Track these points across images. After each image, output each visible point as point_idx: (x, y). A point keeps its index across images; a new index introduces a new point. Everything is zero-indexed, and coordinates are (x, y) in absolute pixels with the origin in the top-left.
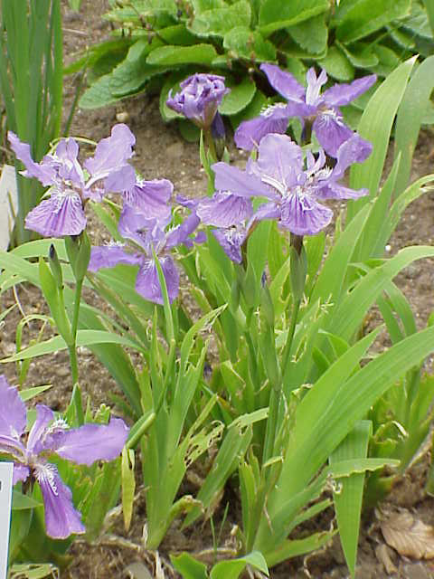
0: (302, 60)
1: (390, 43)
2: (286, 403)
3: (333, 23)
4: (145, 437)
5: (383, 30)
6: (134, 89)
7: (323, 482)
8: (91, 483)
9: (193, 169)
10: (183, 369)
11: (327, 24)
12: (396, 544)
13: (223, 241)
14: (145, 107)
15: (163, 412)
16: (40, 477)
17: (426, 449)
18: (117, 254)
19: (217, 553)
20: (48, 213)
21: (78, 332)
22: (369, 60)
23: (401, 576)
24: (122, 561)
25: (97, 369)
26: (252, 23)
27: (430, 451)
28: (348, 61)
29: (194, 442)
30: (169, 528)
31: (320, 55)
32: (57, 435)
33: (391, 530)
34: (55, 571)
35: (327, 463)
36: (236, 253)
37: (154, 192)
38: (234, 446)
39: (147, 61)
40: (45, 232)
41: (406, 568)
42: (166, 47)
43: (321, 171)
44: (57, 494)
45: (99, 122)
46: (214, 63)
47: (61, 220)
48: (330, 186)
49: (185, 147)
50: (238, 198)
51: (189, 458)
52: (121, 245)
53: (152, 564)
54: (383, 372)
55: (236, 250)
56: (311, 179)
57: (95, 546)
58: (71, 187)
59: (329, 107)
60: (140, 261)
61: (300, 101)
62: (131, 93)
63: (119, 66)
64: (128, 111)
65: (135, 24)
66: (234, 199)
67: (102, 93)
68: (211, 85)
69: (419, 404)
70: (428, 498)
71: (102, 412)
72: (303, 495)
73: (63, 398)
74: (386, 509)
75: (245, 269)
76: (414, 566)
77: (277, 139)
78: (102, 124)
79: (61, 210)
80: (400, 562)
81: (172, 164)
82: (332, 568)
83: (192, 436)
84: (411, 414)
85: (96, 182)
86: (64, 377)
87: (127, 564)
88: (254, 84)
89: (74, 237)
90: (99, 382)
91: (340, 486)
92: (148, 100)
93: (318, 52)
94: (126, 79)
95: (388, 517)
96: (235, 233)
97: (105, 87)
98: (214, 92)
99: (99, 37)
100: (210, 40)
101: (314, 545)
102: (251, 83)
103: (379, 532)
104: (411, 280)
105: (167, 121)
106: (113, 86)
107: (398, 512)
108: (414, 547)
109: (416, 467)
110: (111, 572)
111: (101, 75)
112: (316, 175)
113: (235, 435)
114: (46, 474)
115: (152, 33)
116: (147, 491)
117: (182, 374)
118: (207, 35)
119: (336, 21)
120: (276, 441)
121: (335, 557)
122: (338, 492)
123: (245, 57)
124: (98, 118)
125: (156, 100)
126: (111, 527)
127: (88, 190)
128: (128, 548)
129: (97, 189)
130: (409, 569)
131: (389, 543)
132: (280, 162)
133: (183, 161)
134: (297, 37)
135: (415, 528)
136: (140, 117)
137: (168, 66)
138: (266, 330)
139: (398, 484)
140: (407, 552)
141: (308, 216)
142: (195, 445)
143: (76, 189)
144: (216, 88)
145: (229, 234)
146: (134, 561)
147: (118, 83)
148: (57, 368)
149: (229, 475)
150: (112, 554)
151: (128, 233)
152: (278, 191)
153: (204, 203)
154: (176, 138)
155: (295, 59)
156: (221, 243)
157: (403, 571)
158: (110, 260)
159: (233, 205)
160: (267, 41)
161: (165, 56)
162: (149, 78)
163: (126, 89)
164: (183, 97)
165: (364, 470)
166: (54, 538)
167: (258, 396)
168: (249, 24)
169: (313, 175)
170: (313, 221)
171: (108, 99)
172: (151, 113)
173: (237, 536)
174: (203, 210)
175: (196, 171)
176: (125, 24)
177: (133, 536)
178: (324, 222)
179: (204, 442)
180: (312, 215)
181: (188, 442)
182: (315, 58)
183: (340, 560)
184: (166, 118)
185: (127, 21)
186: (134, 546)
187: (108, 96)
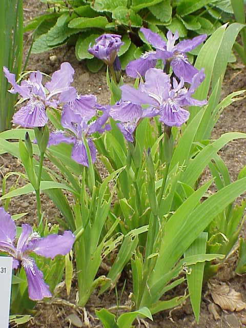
0: (157, 26)
1: (207, 16)
2: (160, 223)
3: (174, 4)
4: (77, 242)
5: (204, 8)
6: (60, 42)
7: (180, 268)
8: (49, 269)
9: (95, 88)
10: (100, 203)
11: (171, 5)
12: (220, 303)
13: (123, 130)
14: (66, 53)
15: (89, 228)
16: (25, 265)
17: (236, 248)
18: (61, 137)
19: (119, 309)
20: (26, 114)
21: (41, 182)
22: (195, 26)
23: (223, 321)
24: (64, 313)
25: (44, 203)
26: (128, 5)
27: (238, 250)
28: (184, 26)
29: (106, 245)
30: (91, 294)
31: (168, 22)
32: (34, 241)
33: (217, 295)
34: (32, 319)
35: (183, 257)
36: (130, 137)
37: (86, 101)
38: (128, 247)
39: (69, 26)
40: (24, 125)
41: (226, 317)
42: (79, 18)
43: (182, 90)
44: (35, 275)
45: (39, 61)
46: (106, 27)
47: (33, 118)
48: (186, 98)
49: (90, 76)
50: (134, 105)
51: (103, 254)
52: (63, 132)
53: (82, 315)
54: (215, 205)
55: (130, 134)
56: (176, 94)
57: (49, 305)
58: (38, 99)
59: (180, 53)
60: (74, 141)
61: (164, 50)
62: (59, 44)
63: (52, 29)
64: (56, 54)
65: (62, 5)
66: (132, 105)
67: (43, 44)
68: (114, 40)
69: (233, 222)
70: (237, 276)
71: (54, 228)
72: (168, 275)
73: (25, 220)
74: (214, 283)
75: (135, 146)
76: (231, 315)
77: (155, 71)
78: (42, 62)
79: (33, 112)
80: (222, 313)
81: (83, 85)
82: (184, 317)
83: (105, 241)
84: (228, 229)
85: (52, 96)
86: (26, 208)
87: (67, 315)
88: (130, 39)
89: (40, 128)
90: (46, 211)
91: (191, 270)
92: (67, 48)
93: (166, 21)
94: (55, 37)
95: (215, 288)
96: (129, 125)
97: (44, 41)
98: (116, 44)
99: (37, 12)
100: (104, 14)
101: (175, 303)
102: (129, 39)
103: (210, 296)
104: (222, 152)
105: (80, 60)
106: (48, 41)
107: (220, 284)
108: (230, 304)
109: (230, 259)
110: (58, 320)
111: (41, 34)
112: (179, 92)
113: (129, 241)
114: (28, 263)
115: (72, 10)
116: (79, 273)
117: (100, 206)
118: (102, 11)
119: (177, 3)
120: (154, 244)
121: (186, 310)
122: (189, 274)
123: (125, 24)
124: (39, 59)
125: (72, 48)
126: (59, 294)
127: (48, 101)
128: (68, 306)
129: (53, 100)
130: (227, 317)
131: (216, 302)
132: (157, 85)
133: (89, 84)
134: (155, 13)
135: (230, 294)
136: (63, 58)
137: (80, 29)
138: (149, 180)
139: (221, 269)
140: (226, 307)
141: (175, 115)
142: (106, 247)
143: (42, 100)
144: (116, 42)
145: (126, 126)
146: (72, 313)
147: (51, 39)
148: (21, 203)
149: (126, 264)
150: (59, 310)
151: (67, 125)
152: (157, 101)
153: (114, 108)
154: (85, 71)
155: (153, 25)
156: (122, 131)
157: (224, 318)
158: (57, 141)
159: (131, 109)
160: (137, 15)
161: (79, 23)
162: (69, 36)
163: (56, 42)
164: (98, 47)
165: (204, 261)
166: (33, 300)
167: (141, 219)
168: (126, 5)
169: (177, 92)
170: (178, 118)
171: (45, 48)
172: (70, 56)
173: (132, 299)
174: (113, 112)
175: (97, 89)
176: (56, 5)
177: (70, 299)
178: (184, 119)
179: (112, 245)
180: (178, 115)
181: (102, 245)
182: (164, 25)
183: (188, 312)
184: (79, 59)
185: (57, 3)
186: (72, 305)
187: (46, 46)
